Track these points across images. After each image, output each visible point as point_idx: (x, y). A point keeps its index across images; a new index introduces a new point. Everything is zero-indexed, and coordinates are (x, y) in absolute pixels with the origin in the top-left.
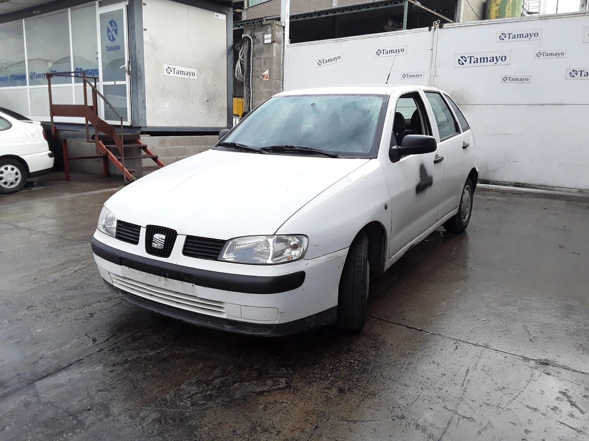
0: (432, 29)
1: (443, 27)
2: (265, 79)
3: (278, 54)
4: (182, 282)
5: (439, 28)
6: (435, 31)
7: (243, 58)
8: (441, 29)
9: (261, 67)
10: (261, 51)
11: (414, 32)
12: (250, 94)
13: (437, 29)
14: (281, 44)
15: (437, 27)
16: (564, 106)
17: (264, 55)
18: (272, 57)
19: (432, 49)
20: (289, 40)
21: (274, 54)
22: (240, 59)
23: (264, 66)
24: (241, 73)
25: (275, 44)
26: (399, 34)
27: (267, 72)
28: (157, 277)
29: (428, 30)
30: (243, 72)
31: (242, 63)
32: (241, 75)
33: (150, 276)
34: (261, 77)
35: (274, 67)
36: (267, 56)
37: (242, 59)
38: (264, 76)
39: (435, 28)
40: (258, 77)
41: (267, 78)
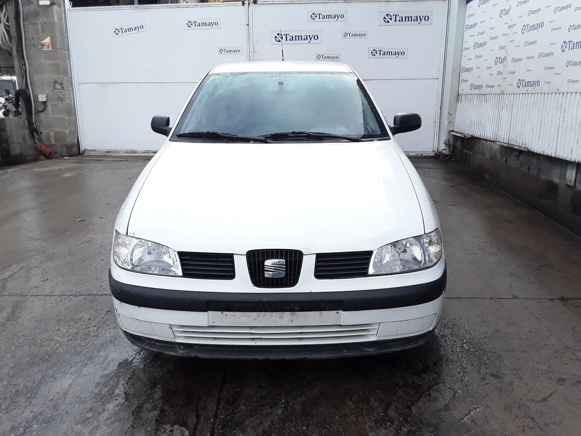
0: (245, 4)
1: (257, 3)
2: (45, 49)
3: (60, 19)
4: (320, 312)
5: (254, 3)
6: (250, 7)
7: (8, 21)
8: (255, 5)
9: (38, 34)
10: (36, 15)
11: (227, 5)
12: (25, 67)
13: (251, 4)
14: (61, 7)
15: (251, 3)
16: (368, 81)
17: (40, 21)
18: (53, 23)
19: (248, 25)
20: (70, 3)
21: (56, 19)
22: (4, 23)
23: (42, 33)
24: (8, 40)
25: (55, 7)
26: (210, 6)
27: (47, 40)
28: (278, 314)
29: (242, 4)
30: (10, 40)
31: (8, 28)
32: (9, 43)
33: (264, 316)
34: (40, 47)
35: (58, 34)
36: (45, 20)
37: (7, 23)
38: (43, 45)
39: (249, 4)
40: (34, 46)
41: (48, 47)
